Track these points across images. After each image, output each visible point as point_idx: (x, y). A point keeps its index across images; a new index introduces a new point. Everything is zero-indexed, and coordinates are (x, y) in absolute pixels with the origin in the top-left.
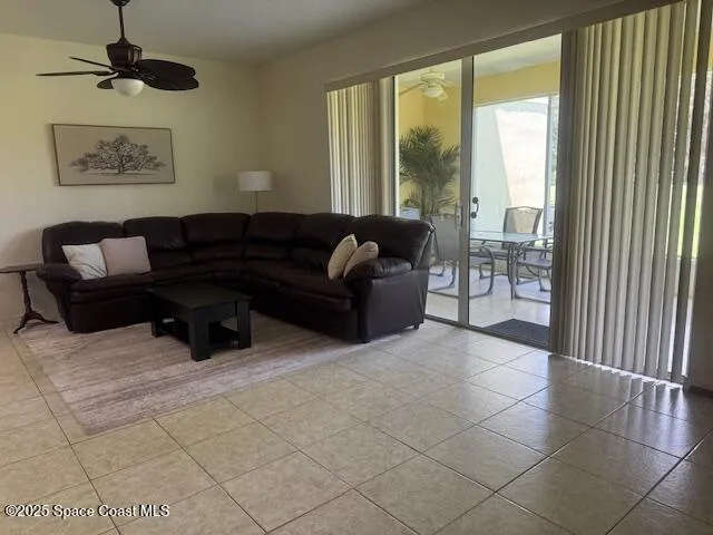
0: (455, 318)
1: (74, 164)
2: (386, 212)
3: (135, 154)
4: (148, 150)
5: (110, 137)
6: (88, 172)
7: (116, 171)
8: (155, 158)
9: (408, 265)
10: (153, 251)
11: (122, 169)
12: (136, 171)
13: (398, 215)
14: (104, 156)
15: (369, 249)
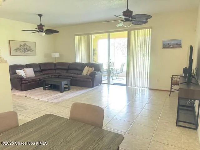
0: (107, 83)
1: (14, 50)
2: (91, 62)
3: (28, 48)
4: (31, 47)
5: (22, 44)
6: (17, 52)
7: (24, 52)
8: (32, 49)
9: (100, 72)
10: (35, 72)
11: (25, 51)
12: (28, 52)
13: (93, 62)
14: (21, 48)
15: (93, 69)
